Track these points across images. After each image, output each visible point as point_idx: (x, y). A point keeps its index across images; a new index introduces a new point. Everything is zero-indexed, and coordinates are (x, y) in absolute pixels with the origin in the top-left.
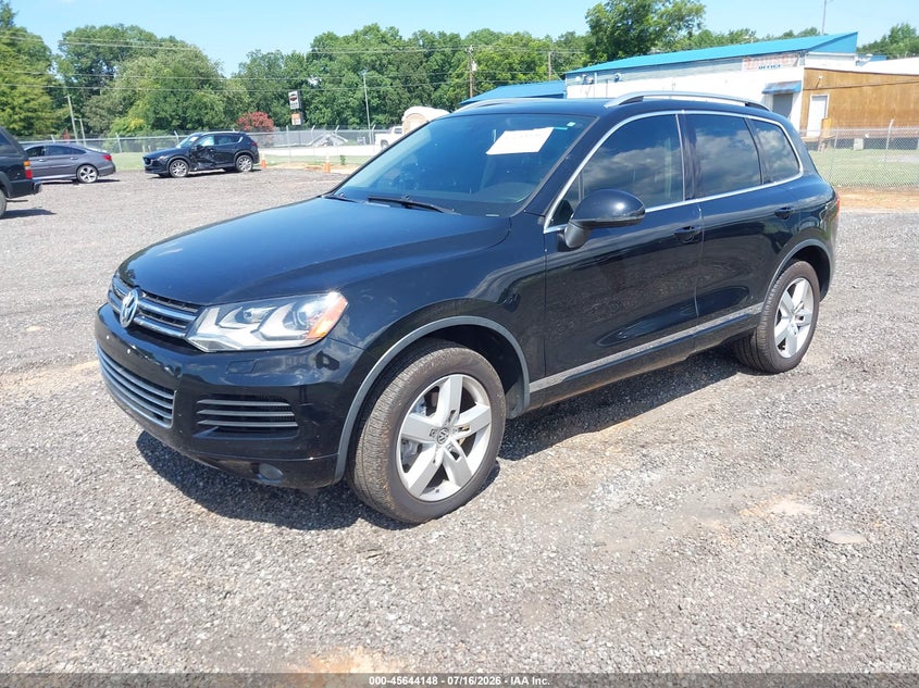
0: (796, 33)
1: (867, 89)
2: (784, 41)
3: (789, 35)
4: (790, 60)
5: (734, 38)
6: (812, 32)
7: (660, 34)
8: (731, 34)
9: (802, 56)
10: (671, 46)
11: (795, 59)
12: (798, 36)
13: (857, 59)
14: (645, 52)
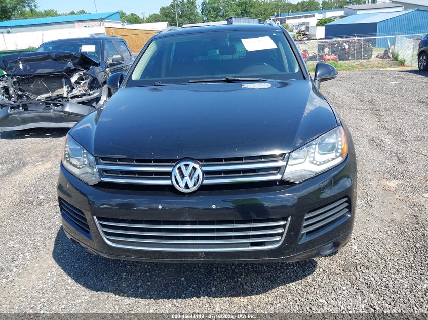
0: (76, 12)
1: (134, 37)
2: (70, 16)
3: (73, 13)
4: (98, 23)
5: (48, 14)
6: (83, 12)
7: (14, 8)
8: (45, 11)
9: (102, 21)
10: (23, 15)
11: (99, 23)
12: (77, 14)
13: (121, 23)
14: (9, 18)
